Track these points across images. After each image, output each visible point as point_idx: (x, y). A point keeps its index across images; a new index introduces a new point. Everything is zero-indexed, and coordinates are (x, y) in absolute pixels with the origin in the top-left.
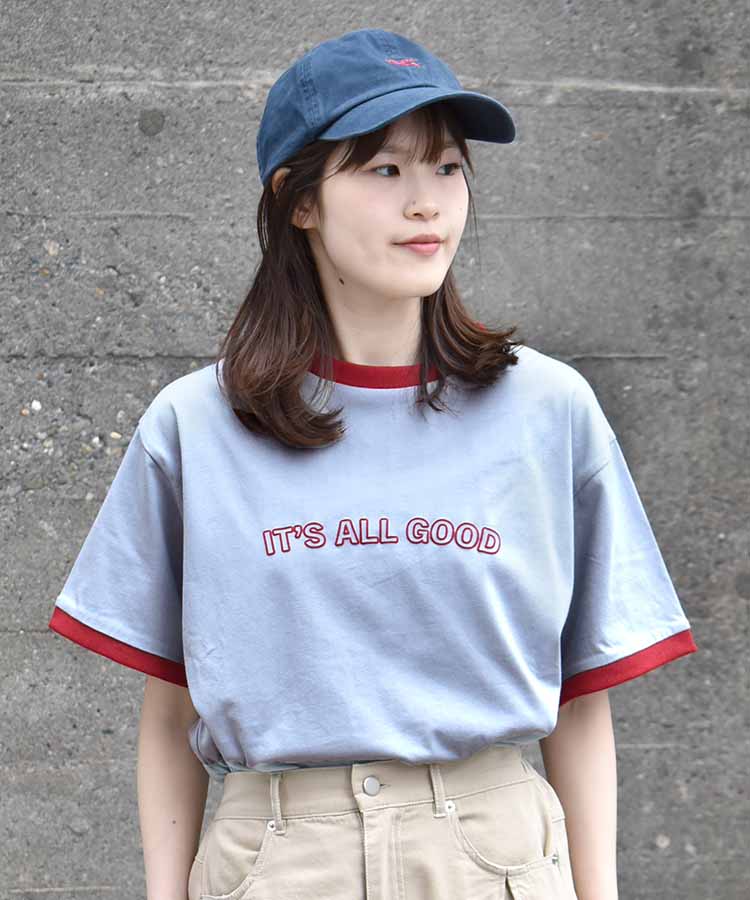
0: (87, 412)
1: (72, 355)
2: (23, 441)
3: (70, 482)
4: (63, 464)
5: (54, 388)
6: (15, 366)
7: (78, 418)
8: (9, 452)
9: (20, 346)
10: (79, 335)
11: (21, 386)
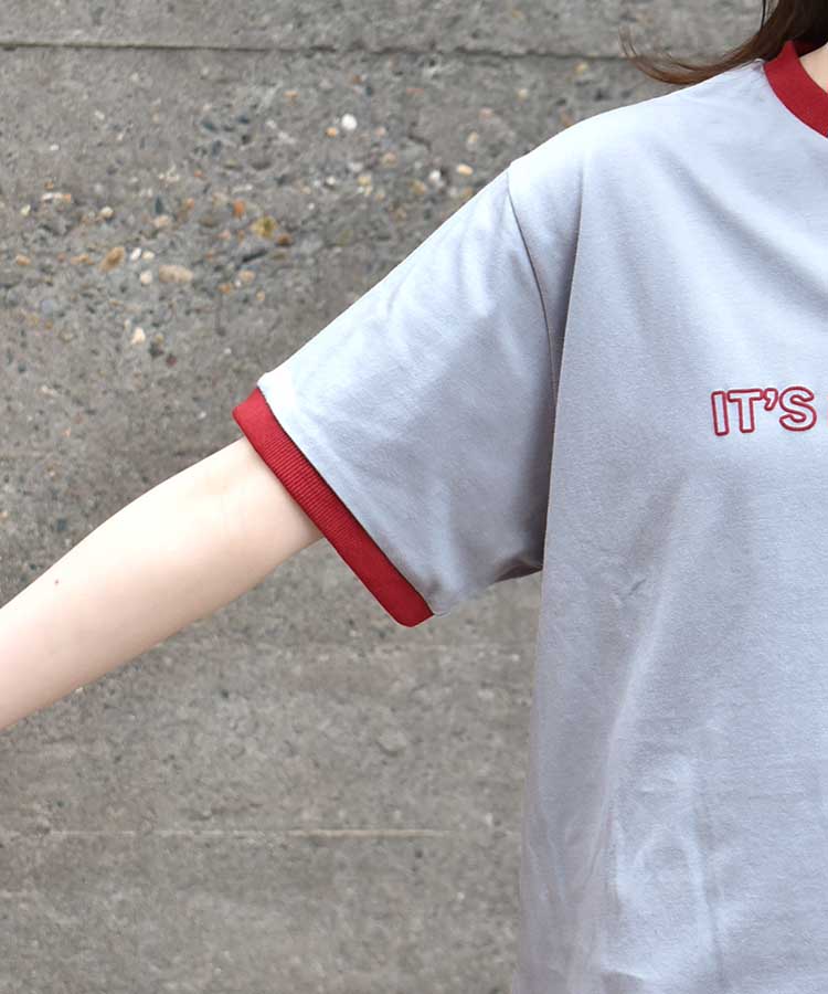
0: (425, 133)
1: (403, 49)
2: (328, 175)
3: (395, 237)
4: (386, 210)
5: (376, 96)
6: (320, 63)
7: (411, 143)
8: (307, 190)
9: (328, 33)
10: (415, 19)
11: (327, 92)
